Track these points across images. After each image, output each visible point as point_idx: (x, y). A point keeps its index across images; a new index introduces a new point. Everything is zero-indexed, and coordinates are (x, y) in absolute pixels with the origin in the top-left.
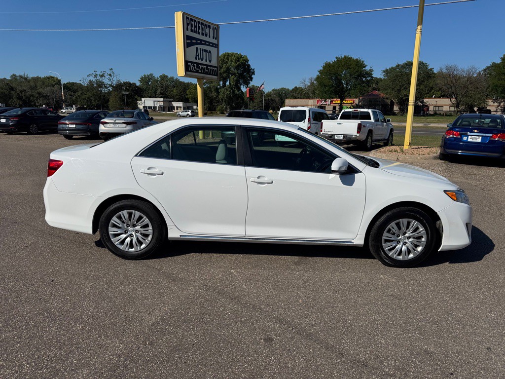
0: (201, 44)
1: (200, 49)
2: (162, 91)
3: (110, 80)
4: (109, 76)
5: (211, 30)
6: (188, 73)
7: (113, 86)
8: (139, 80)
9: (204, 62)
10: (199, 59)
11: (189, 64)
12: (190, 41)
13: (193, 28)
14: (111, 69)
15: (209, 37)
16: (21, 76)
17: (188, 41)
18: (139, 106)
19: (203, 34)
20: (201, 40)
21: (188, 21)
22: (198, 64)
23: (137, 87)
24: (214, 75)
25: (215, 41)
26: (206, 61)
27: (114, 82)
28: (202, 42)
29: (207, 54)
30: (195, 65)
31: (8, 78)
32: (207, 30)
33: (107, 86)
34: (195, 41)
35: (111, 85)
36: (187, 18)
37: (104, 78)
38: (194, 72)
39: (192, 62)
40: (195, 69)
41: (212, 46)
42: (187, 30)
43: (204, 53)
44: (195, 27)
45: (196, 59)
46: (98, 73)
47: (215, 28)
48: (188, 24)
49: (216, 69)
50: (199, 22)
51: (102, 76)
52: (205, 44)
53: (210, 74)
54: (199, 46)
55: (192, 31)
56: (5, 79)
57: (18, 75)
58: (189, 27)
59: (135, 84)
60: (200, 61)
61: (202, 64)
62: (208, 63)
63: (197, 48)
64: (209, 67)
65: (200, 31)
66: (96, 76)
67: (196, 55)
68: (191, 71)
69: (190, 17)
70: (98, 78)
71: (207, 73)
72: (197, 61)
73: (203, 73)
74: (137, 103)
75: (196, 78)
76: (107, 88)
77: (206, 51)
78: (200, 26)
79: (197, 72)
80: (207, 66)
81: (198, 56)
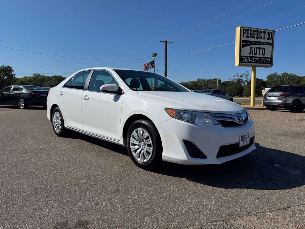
0: (255, 44)
1: (255, 48)
2: (281, 83)
3: (246, 78)
4: (246, 76)
5: (266, 35)
6: (242, 63)
7: (247, 82)
8: (267, 77)
9: (258, 55)
10: (252, 54)
11: (243, 58)
12: (245, 44)
13: (249, 35)
14: (248, 72)
15: (264, 39)
16: (202, 80)
17: (243, 44)
18: (263, 93)
19: (257, 38)
20: (256, 42)
21: (245, 31)
22: (251, 57)
23: (264, 81)
24: (268, 63)
25: (271, 41)
26: (260, 54)
27: (249, 79)
28: (256, 43)
29: (261, 50)
30: (249, 58)
31: (196, 81)
32: (262, 35)
33: (244, 82)
34: (250, 43)
35: (246, 81)
36: (244, 30)
37: (242, 77)
38: (247, 62)
39: (246, 57)
40: (248, 61)
41: (267, 44)
42: (244, 36)
43: (258, 50)
44: (251, 34)
45: (250, 54)
46: (239, 75)
47: (271, 33)
48: (244, 33)
49: (270, 59)
50: (254, 31)
51: (242, 76)
52: (260, 44)
53: (263, 63)
54: (253, 46)
55: (247, 37)
56: (195, 81)
57: (200, 79)
58: (245, 35)
59: (262, 80)
60: (254, 55)
61: (254, 57)
62: (261, 56)
63: (251, 48)
64: (262, 59)
65: (255, 36)
66: (238, 76)
67: (250, 52)
68: (244, 62)
69: (246, 29)
70: (239, 77)
71: (259, 63)
72: (251, 55)
73: (256, 63)
74: (262, 91)
75: (251, 66)
76: (243, 82)
77: (260, 48)
78: (256, 33)
79: (251, 62)
80: (260, 58)
81: (252, 52)
